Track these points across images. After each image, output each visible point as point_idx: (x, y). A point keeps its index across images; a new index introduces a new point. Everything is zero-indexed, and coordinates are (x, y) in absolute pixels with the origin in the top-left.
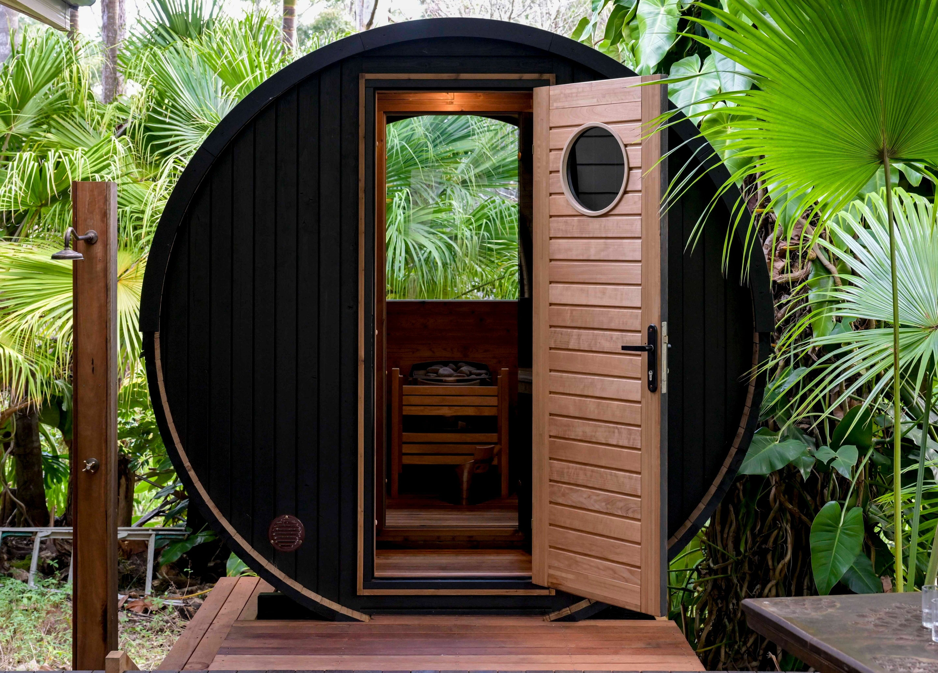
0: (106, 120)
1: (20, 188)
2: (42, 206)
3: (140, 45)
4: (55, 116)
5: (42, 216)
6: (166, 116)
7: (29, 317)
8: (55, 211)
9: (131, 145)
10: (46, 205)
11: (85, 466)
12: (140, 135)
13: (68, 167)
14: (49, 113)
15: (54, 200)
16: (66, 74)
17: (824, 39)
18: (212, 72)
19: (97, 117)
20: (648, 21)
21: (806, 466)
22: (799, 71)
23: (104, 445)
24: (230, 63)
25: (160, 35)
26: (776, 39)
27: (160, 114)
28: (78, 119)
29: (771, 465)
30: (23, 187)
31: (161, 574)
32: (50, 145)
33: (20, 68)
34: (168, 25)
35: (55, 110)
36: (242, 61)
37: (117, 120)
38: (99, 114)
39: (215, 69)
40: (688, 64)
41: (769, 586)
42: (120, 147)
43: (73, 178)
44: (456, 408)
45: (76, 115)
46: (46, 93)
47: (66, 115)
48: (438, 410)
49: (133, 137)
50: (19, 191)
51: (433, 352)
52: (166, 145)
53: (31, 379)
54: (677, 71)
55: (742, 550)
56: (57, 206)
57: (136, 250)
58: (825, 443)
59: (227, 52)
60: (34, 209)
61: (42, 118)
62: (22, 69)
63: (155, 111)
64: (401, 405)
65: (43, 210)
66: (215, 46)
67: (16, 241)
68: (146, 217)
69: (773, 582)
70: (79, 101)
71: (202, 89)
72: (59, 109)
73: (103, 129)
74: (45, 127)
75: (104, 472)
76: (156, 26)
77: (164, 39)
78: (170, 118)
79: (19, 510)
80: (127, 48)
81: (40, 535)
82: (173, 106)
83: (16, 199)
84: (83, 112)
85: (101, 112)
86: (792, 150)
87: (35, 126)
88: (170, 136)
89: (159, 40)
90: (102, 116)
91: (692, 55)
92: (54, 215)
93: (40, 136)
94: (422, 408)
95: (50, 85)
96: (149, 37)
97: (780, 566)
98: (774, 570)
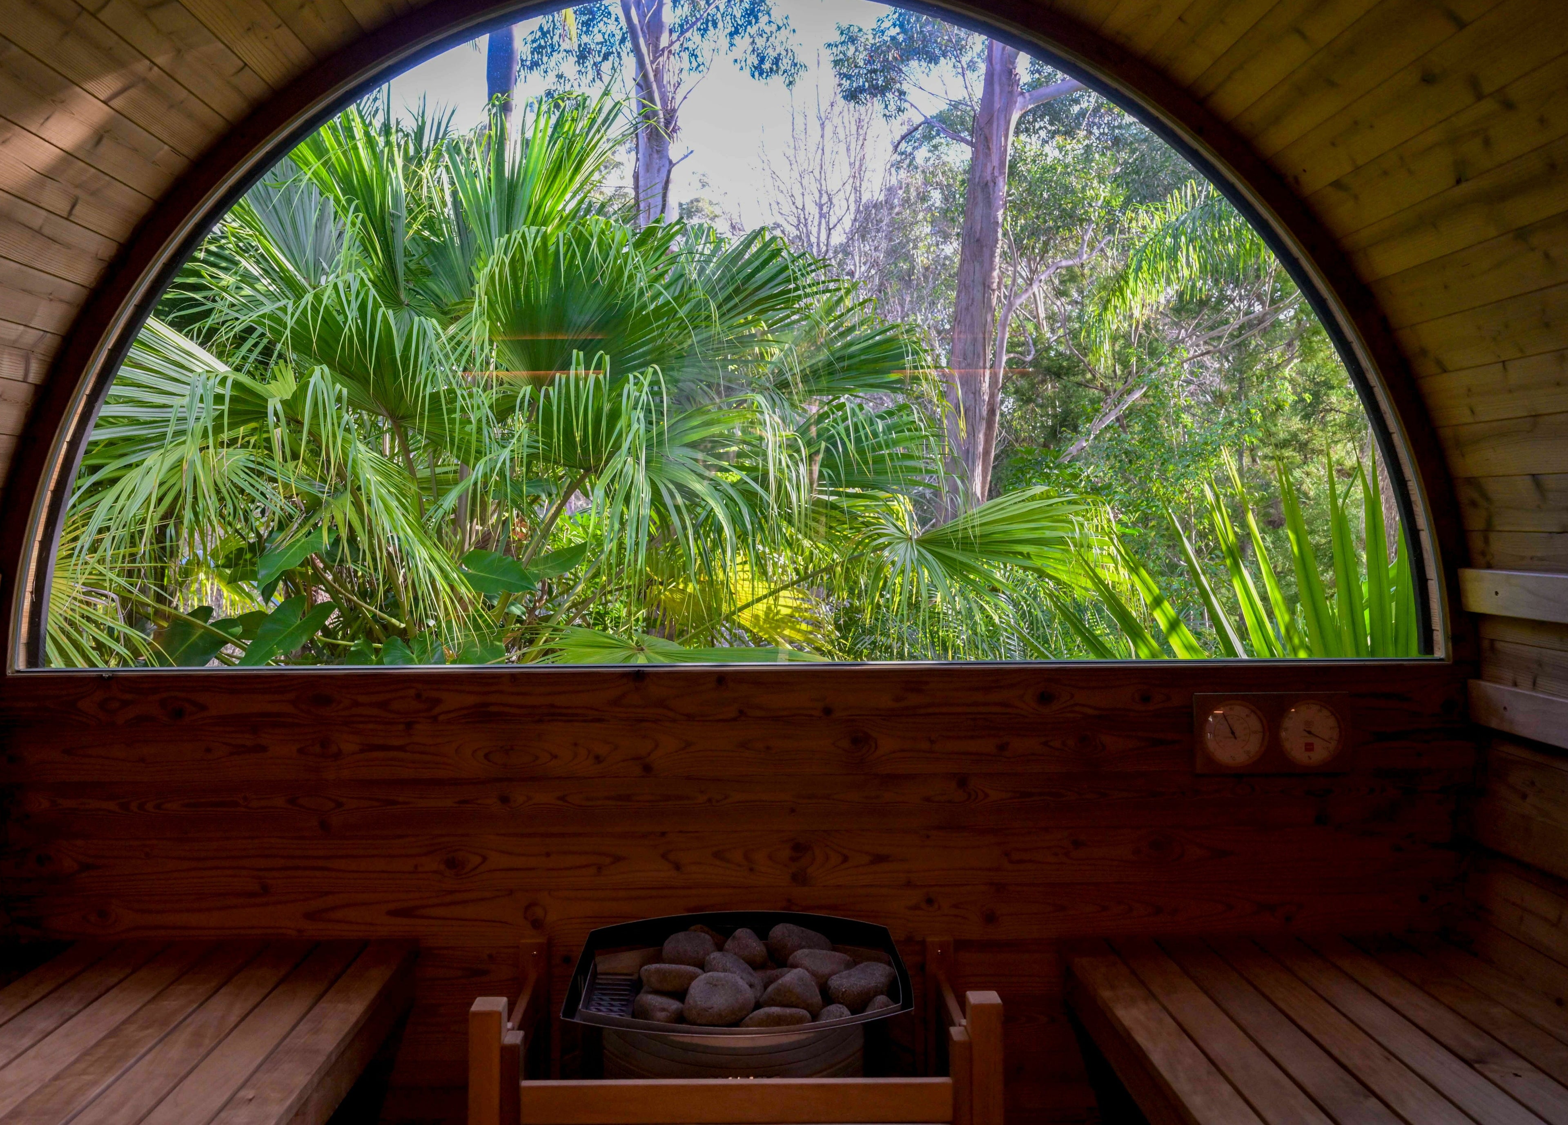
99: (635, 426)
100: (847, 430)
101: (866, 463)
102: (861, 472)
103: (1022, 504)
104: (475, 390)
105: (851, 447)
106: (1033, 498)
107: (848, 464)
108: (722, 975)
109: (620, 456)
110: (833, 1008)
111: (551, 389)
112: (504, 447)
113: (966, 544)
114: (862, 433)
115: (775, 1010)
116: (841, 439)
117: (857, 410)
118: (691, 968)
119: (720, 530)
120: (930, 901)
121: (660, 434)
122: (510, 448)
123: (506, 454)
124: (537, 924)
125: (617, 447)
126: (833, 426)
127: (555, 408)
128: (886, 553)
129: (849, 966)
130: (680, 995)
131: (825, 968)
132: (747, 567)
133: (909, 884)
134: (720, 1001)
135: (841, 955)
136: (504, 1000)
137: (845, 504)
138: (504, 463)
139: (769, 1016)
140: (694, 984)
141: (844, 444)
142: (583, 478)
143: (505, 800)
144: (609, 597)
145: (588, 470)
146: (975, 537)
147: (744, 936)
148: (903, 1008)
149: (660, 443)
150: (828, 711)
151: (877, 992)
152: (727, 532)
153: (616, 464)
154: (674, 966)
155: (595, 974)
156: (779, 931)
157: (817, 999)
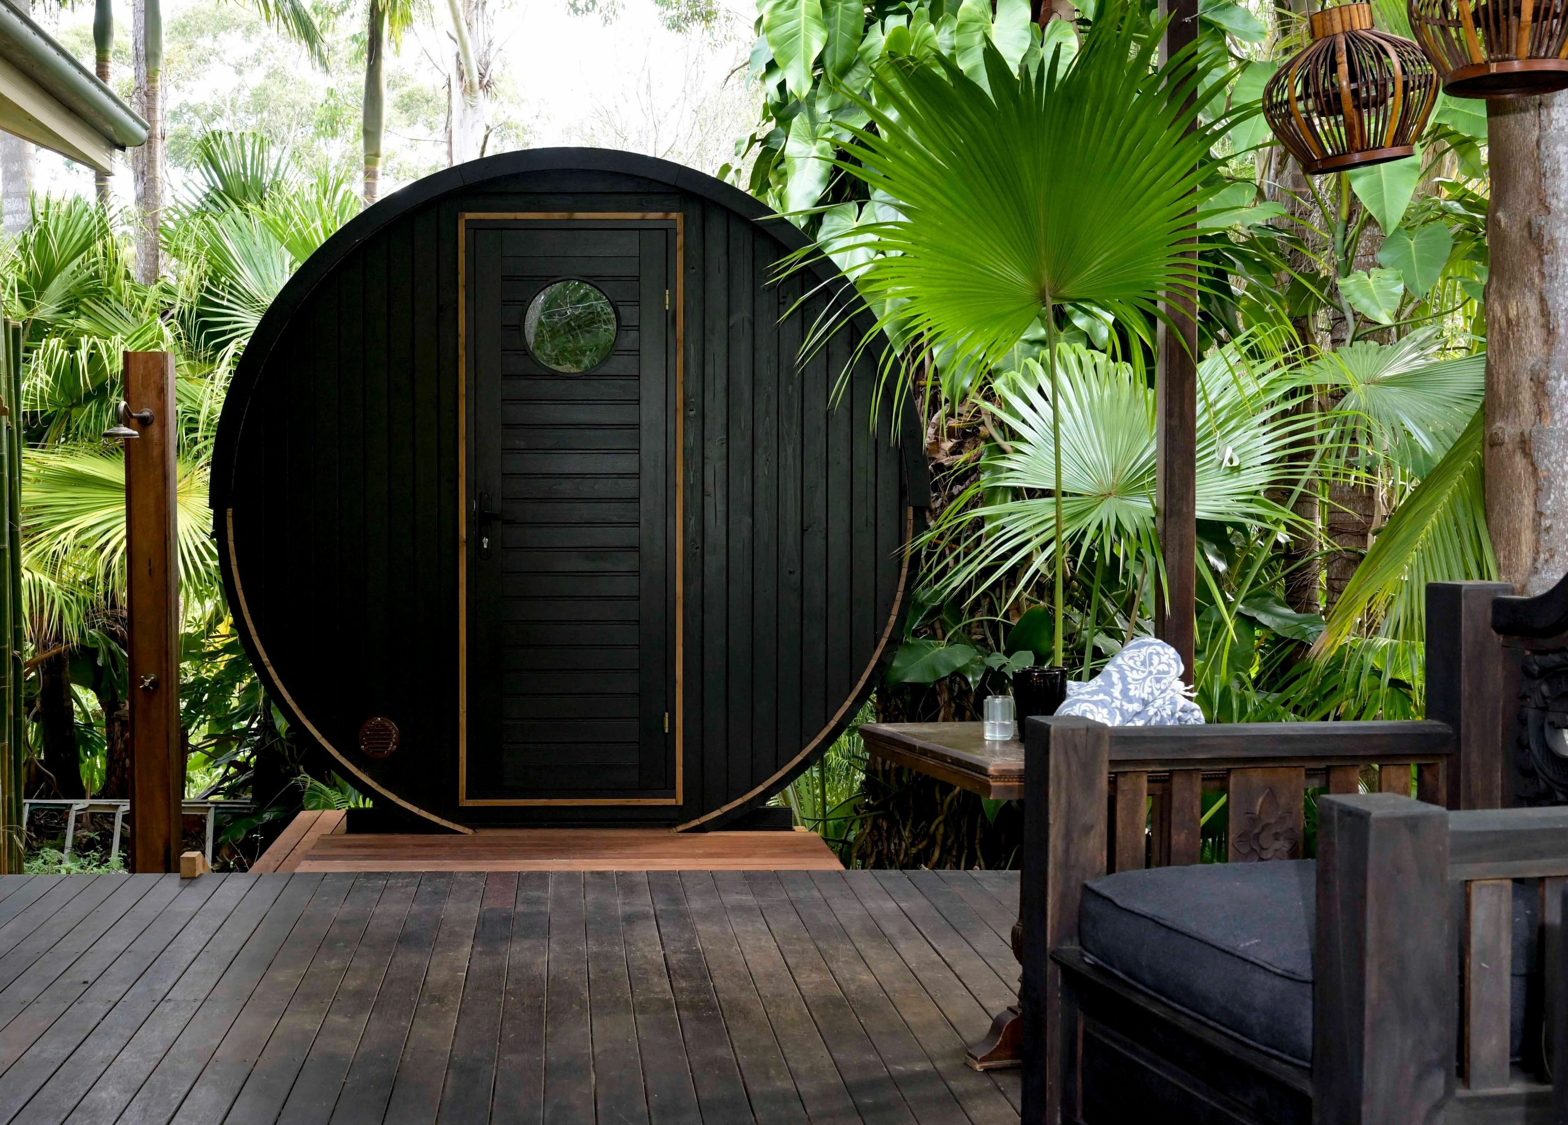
0: (149, 303)
1: (47, 382)
2: (73, 406)
3: (187, 214)
4: (85, 300)
5: (73, 419)
6: (223, 298)
7: (62, 536)
8: (90, 412)
9: (181, 330)
10: (78, 404)
11: (143, 682)
12: (192, 321)
13: (105, 356)
14: (78, 296)
15: (89, 397)
16: (99, 246)
17: (978, 163)
18: (278, 243)
19: (137, 301)
20: (798, 162)
21: (974, 674)
22: (950, 199)
23: (164, 659)
24: (300, 232)
25: (212, 201)
26: (925, 163)
27: (217, 295)
28: (114, 304)
29: (934, 671)
30: (50, 380)
31: (222, 858)
32: (82, 332)
33: (42, 236)
34: (221, 188)
35: (84, 292)
36: (316, 231)
37: (160, 305)
38: (137, 296)
39: (281, 239)
40: (845, 213)
41: (937, 822)
42: (167, 332)
43: (111, 371)
45: (112, 300)
46: (74, 271)
47: (98, 299)
49: (182, 322)
50: (45, 388)
52: (224, 333)
53: (66, 611)
54: (831, 220)
55: (904, 779)
56: (93, 405)
57: (189, 458)
58: (999, 650)
59: (296, 218)
60: (64, 409)
61: (71, 302)
62: (46, 239)
63: (209, 291)
65: (74, 411)
66: (282, 212)
67: (43, 447)
68: (202, 418)
69: (941, 818)
70: (115, 283)
71: (266, 266)
72: (90, 291)
73: (145, 316)
74: (73, 313)
75: (164, 690)
76: (207, 190)
77: (216, 204)
78: (229, 300)
79: (47, 783)
80: (170, 218)
81: (75, 808)
82: (231, 286)
83: (42, 397)
84: (120, 294)
85: (142, 294)
86: (945, 289)
87: (59, 312)
88: (228, 323)
89: (211, 207)
90: (144, 300)
91: (850, 200)
92: (89, 417)
93: (68, 324)
95: (79, 260)
96: (199, 204)
97: (949, 799)
98: (942, 804)
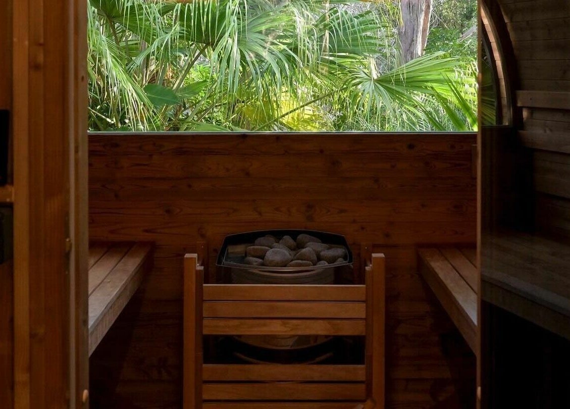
44: (295, 322)
48: (265, 325)
51: (260, 214)
64: (200, 319)
94: (237, 322)
99: (232, 24)
100: (339, 24)
101: (348, 41)
102: (346, 45)
103: (429, 62)
104: (152, 5)
105: (341, 33)
106: (437, 58)
107: (339, 41)
108: (279, 249)
109: (225, 38)
110: (322, 262)
111: (191, 5)
112: (167, 33)
113: (398, 82)
114: (346, 25)
115: (300, 261)
116: (336, 29)
117: (344, 14)
118: (267, 248)
119: (274, 74)
120: (363, 228)
121: (244, 27)
122: (171, 34)
123: (168, 37)
124: (203, 236)
125: (223, 33)
126: (331, 22)
127: (192, 14)
128: (360, 86)
129: (329, 249)
130: (262, 257)
131: (319, 249)
132: (288, 94)
133: (354, 222)
134: (278, 258)
135: (325, 245)
136: (196, 255)
137: (338, 61)
138: (167, 42)
139: (297, 263)
140: (268, 252)
141: (337, 31)
142: (204, 48)
143: (190, 186)
144: (215, 110)
145: (208, 44)
146: (404, 79)
147: (287, 238)
148: (349, 262)
149: (244, 31)
150: (322, 151)
151: (339, 257)
152: (278, 75)
153: (223, 42)
154: (259, 247)
155: (228, 253)
156: (300, 237)
157: (315, 258)
